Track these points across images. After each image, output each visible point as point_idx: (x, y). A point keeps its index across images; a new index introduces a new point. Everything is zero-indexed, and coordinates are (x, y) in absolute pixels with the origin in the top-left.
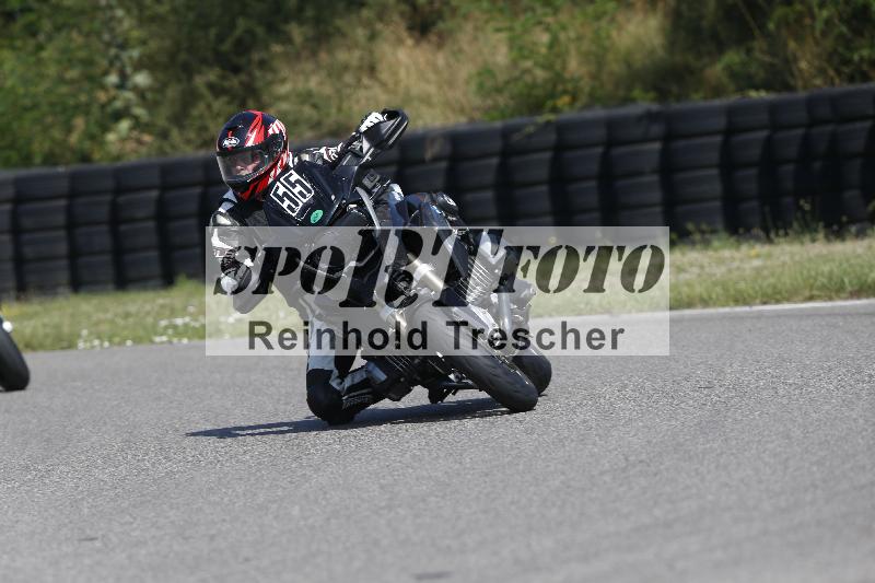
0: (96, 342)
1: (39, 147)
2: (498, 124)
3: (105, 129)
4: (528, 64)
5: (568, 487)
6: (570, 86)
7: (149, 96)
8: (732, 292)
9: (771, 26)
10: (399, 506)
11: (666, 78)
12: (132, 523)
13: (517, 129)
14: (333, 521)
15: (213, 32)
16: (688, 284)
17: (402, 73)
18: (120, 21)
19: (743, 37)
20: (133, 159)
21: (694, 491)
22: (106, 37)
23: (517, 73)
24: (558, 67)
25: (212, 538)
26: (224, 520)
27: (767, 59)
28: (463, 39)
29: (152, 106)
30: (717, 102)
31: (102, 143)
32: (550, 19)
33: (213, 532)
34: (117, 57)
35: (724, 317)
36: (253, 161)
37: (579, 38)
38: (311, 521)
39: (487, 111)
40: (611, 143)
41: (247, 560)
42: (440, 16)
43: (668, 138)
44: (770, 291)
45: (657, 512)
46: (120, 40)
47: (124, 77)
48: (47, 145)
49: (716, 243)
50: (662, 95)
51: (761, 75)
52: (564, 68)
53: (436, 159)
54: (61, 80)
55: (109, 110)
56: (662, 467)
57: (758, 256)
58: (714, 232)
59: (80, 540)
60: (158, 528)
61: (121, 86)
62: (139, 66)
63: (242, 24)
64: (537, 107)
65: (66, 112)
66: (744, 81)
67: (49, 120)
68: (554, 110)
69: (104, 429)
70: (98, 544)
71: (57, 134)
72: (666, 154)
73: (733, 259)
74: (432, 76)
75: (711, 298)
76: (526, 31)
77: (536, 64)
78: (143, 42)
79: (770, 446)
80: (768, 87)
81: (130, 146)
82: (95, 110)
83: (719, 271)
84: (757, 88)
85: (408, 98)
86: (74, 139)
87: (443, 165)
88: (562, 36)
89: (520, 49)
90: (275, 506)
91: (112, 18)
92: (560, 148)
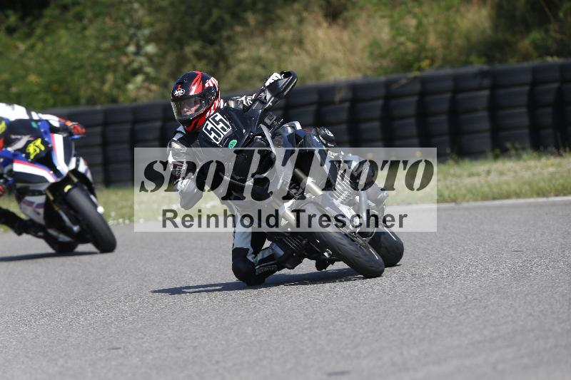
0: (121, 220)
1: (84, 93)
2: (383, 78)
3: (127, 81)
4: (402, 39)
5: (428, 316)
6: (430, 54)
7: (156, 60)
8: (535, 189)
9: (561, 15)
10: (317, 328)
11: (492, 49)
12: (143, 338)
13: (395, 81)
14: (274, 337)
15: (197, 18)
16: (507, 183)
17: (320, 45)
18: (136, 11)
19: (543, 22)
20: (144, 101)
21: (510, 318)
22: (128, 21)
23: (395, 45)
24: (422, 41)
25: (195, 348)
26: (203, 337)
27: (558, 36)
28: (361, 22)
29: (157, 66)
30: (525, 65)
31: (125, 91)
32: (416, 10)
33: (196, 344)
34: (135, 35)
35: (530, 205)
36: (195, 105)
37: (436, 22)
38: (259, 337)
39: (375, 70)
40: (456, 91)
41: (217, 362)
42: (345, 8)
43: (494, 88)
44: (560, 188)
45: (486, 332)
46: (136, 23)
47: (139, 47)
48: (89, 92)
49: (525, 156)
50: (490, 59)
51: (554, 47)
52: (426, 41)
53: (342, 101)
54: (98, 50)
55: (129, 69)
56: (489, 303)
57: (552, 165)
58: (524, 149)
59: (109, 349)
60: (160, 341)
61: (137, 53)
62: (149, 40)
63: (216, 13)
64: (408, 67)
65: (102, 70)
66: (543, 50)
67: (91, 75)
68: (420, 69)
69: (125, 277)
70: (121, 352)
71: (96, 84)
72: (492, 98)
73: (536, 167)
74: (339, 47)
75: (521, 192)
76: (401, 18)
77: (408, 39)
78: (152, 25)
79: (560, 289)
80: (559, 54)
81: (143, 92)
82: (120, 69)
83: (527, 175)
84: (552, 55)
85: (324, 61)
86: (106, 88)
87: (347, 105)
88: (425, 21)
89: (397, 30)
90: (235, 328)
91: (132, 9)
92: (423, 94)
